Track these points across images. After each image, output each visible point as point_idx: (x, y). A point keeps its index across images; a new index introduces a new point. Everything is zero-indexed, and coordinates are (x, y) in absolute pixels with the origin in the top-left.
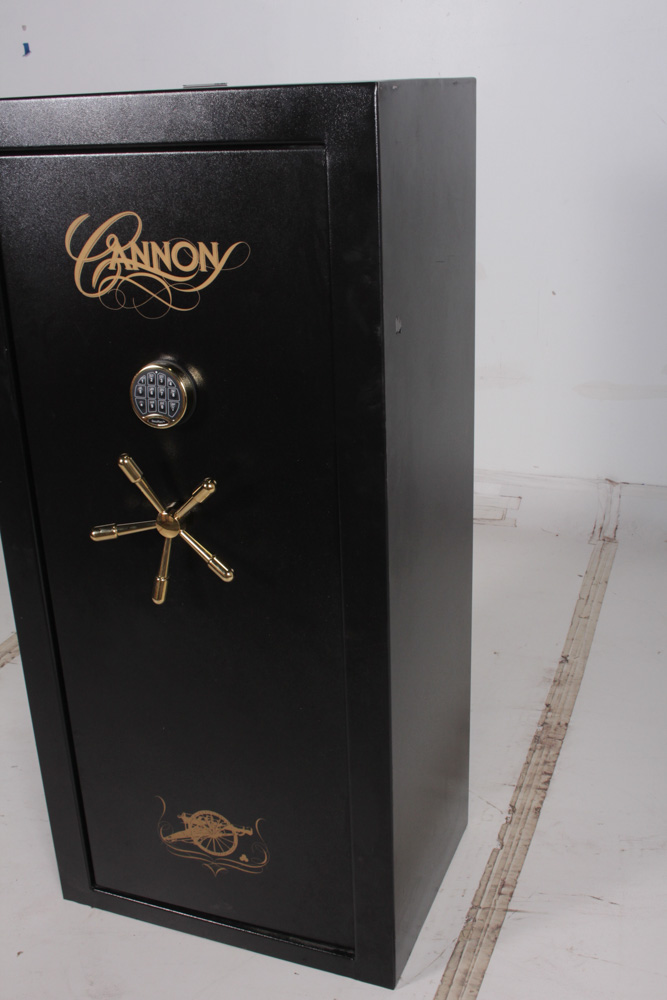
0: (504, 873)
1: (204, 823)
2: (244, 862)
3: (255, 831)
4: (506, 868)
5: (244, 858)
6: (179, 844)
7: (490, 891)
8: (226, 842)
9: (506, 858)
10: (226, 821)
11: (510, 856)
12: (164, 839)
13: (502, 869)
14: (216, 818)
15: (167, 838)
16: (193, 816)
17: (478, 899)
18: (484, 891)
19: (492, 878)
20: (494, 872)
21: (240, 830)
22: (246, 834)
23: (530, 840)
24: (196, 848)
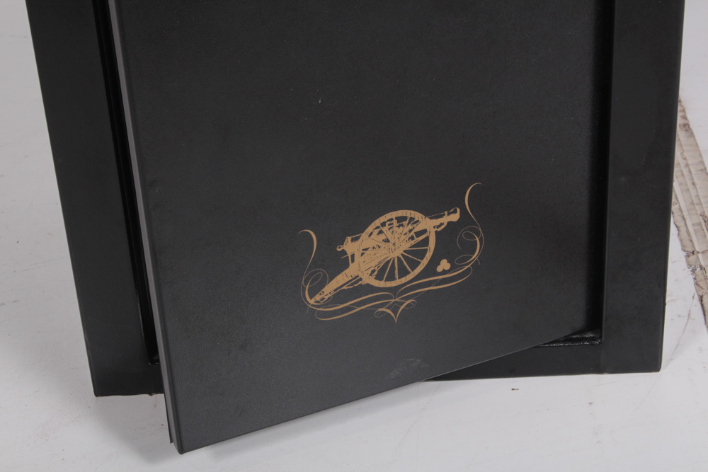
0: (697, 207)
1: (382, 237)
2: (444, 272)
3: (464, 212)
4: (695, 201)
5: (444, 265)
6: (340, 296)
7: (696, 231)
8: (416, 253)
9: (688, 190)
10: (417, 215)
11: (690, 186)
12: (312, 301)
13: (692, 203)
14: (401, 220)
15: (318, 297)
16: (364, 235)
17: (687, 243)
18: (688, 232)
19: (686, 217)
20: (684, 208)
21: (437, 222)
22: (450, 223)
23: (702, 162)
24: (370, 289)
